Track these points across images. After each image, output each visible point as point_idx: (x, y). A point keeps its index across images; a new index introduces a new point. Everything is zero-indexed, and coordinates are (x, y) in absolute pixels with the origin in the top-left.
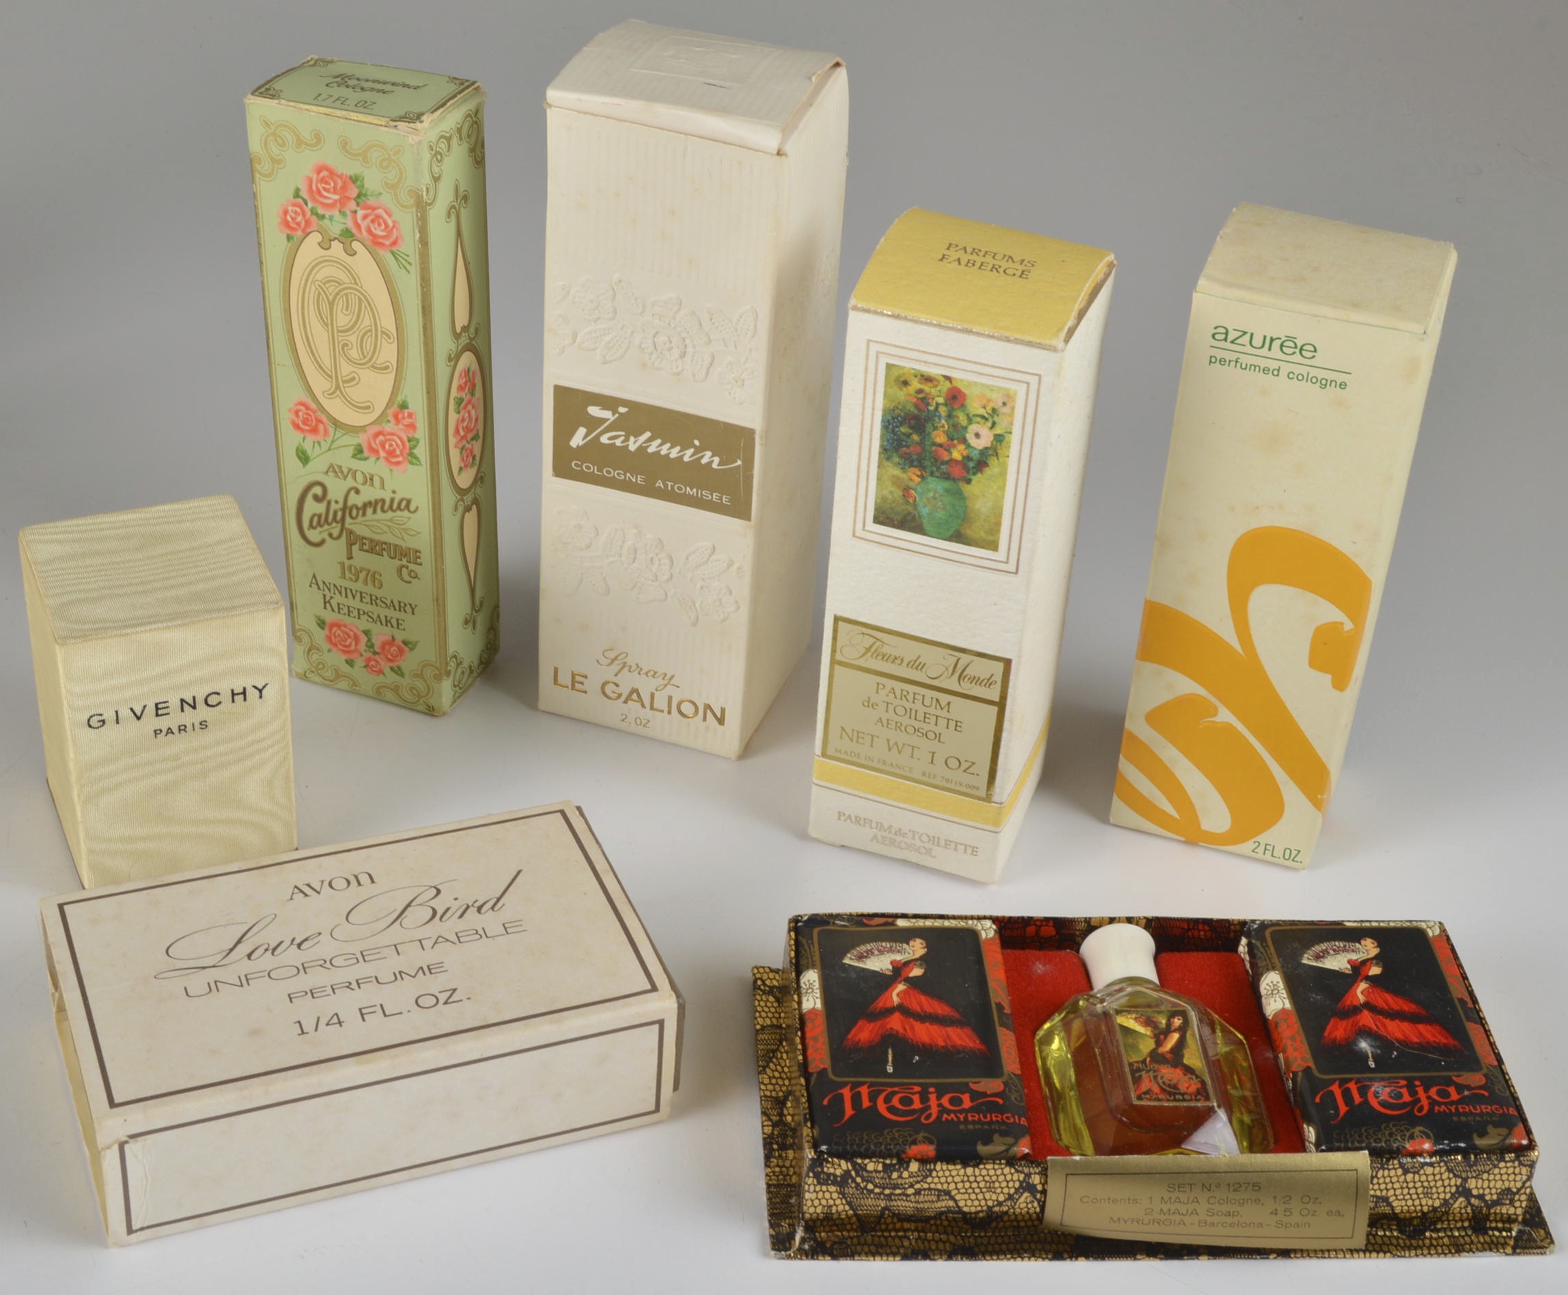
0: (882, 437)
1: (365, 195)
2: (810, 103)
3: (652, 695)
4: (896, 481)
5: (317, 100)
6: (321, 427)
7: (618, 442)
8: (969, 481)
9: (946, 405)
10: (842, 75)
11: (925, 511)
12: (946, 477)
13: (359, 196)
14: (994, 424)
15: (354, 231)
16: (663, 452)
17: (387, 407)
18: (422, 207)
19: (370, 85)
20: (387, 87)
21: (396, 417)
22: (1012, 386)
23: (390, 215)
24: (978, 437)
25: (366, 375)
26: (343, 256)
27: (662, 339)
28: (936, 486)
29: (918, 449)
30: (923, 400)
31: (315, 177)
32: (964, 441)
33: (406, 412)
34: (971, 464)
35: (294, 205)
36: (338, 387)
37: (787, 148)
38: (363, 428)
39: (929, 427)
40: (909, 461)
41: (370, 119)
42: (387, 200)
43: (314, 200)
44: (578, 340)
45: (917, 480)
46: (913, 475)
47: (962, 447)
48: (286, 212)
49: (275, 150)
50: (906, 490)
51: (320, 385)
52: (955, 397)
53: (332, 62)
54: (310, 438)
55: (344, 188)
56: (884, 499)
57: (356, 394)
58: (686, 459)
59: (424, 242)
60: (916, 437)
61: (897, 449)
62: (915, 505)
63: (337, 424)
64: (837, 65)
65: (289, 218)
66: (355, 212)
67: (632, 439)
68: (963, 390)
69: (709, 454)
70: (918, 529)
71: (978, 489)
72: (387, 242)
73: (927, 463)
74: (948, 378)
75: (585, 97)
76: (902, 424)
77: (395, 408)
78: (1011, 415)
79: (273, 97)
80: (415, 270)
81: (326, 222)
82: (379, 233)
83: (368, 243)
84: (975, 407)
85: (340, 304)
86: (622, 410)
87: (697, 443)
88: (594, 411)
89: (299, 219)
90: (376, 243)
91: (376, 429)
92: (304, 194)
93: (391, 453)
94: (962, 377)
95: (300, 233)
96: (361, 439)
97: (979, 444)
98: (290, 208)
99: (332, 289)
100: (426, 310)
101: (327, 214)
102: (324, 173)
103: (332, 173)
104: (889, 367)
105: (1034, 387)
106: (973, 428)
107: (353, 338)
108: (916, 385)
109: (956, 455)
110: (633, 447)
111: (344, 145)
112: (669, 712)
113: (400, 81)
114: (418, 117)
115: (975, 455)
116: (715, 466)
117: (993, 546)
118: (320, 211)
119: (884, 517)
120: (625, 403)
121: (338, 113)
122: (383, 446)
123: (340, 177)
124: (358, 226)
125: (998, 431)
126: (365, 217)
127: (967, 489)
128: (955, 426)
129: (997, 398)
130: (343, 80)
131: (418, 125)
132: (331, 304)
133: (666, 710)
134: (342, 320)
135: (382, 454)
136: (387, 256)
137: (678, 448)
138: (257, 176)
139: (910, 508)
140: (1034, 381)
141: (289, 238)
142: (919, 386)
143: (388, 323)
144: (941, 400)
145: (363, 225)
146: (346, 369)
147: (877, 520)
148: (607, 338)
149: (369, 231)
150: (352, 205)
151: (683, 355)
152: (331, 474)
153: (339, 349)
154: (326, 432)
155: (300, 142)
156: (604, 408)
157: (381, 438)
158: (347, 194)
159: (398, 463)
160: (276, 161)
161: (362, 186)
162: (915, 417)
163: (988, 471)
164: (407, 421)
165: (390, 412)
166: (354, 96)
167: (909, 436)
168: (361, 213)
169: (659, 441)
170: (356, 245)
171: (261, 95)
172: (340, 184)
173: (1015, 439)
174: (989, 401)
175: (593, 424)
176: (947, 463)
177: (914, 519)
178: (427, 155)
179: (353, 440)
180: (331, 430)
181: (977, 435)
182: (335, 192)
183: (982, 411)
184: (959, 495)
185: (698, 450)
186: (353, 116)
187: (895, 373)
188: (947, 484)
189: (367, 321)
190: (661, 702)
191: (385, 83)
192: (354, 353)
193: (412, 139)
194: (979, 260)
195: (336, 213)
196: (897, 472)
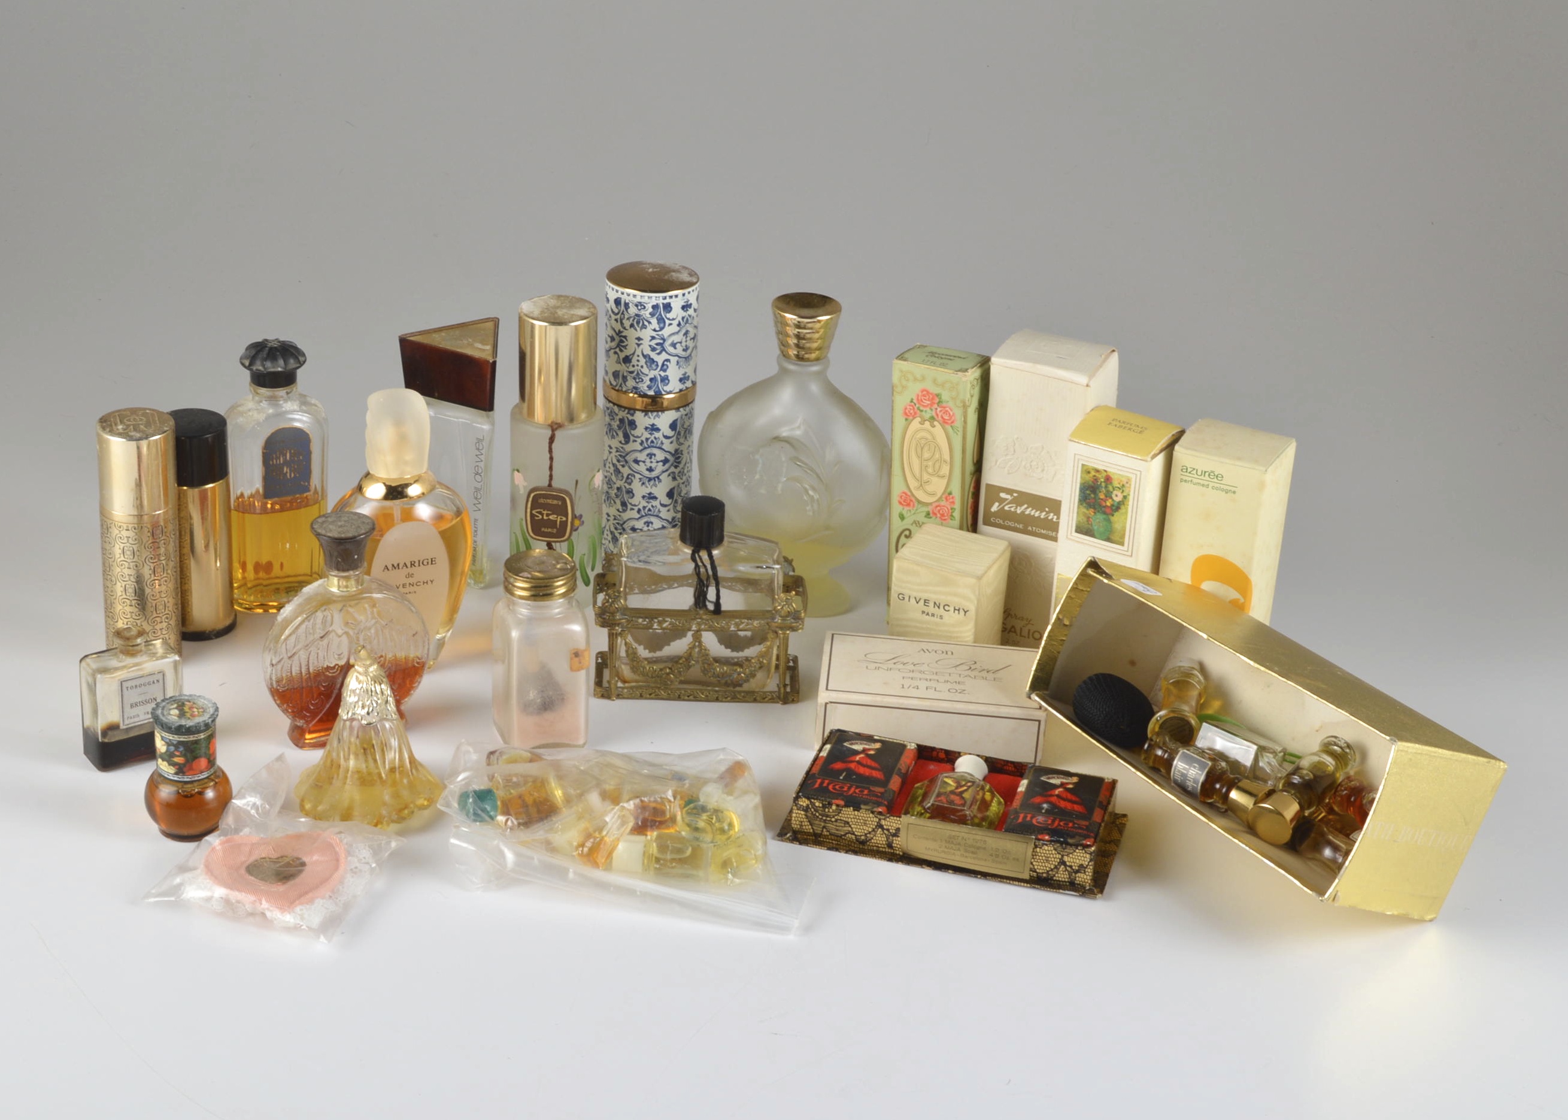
0: (1080, 495)
1: (942, 402)
2: (1101, 366)
3: (1021, 629)
4: (1085, 514)
5: (923, 362)
6: (912, 504)
7: (1012, 509)
8: (1113, 515)
9: (1104, 482)
10: (1116, 355)
11: (1095, 528)
12: (1105, 513)
13: (939, 402)
14: (1123, 491)
15: (936, 417)
16: (1032, 514)
17: (943, 494)
18: (965, 407)
19: (943, 356)
20: (952, 358)
21: (946, 498)
22: (1130, 475)
23: (951, 410)
24: (1117, 497)
25: (935, 479)
26: (929, 427)
27: (1034, 463)
28: (1100, 517)
29: (1093, 501)
30: (1096, 480)
31: (920, 394)
32: (1111, 498)
33: (951, 496)
34: (1114, 508)
35: (910, 406)
36: (921, 485)
37: (1091, 384)
38: (931, 504)
39: (1098, 491)
40: (1090, 506)
41: (946, 370)
42: (951, 404)
43: (919, 403)
44: (998, 463)
45: (1093, 514)
46: (1091, 512)
47: (1110, 500)
48: (906, 409)
49: (904, 383)
50: (1088, 518)
51: (913, 484)
52: (1108, 479)
53: (926, 346)
54: (906, 508)
55: (933, 399)
56: (1079, 522)
57: (929, 488)
58: (1042, 517)
59: (965, 422)
60: (1092, 496)
61: (1085, 500)
62: (1091, 525)
63: (919, 502)
64: (1114, 351)
65: (907, 411)
66: (936, 409)
67: (1019, 508)
68: (1112, 476)
69: (1052, 514)
70: (1093, 536)
71: (1116, 518)
72: (950, 422)
73: (1097, 507)
74: (1106, 471)
75: (1007, 361)
76: (1087, 489)
77: (947, 494)
78: (1130, 487)
79: (905, 360)
80: (960, 434)
81: (923, 413)
82: (946, 418)
83: (941, 422)
84: (1116, 484)
85: (926, 449)
86: (1015, 495)
87: (1047, 509)
88: (1003, 495)
89: (912, 411)
90: (944, 422)
91: (937, 504)
92: (915, 401)
93: (943, 515)
94: (1111, 470)
95: (911, 418)
96: (930, 509)
97: (1117, 499)
98: (908, 407)
99: (923, 442)
100: (964, 451)
101: (924, 409)
102: (925, 393)
103: (928, 392)
104: (1083, 465)
105: (1138, 476)
106: (1115, 492)
107: (930, 463)
108: (1093, 473)
109: (1108, 504)
110: (1019, 511)
111: (935, 381)
112: (1028, 637)
113: (957, 355)
114: (966, 370)
115: (1116, 504)
116: (1054, 520)
117: (1122, 544)
118: (921, 408)
119: (1080, 530)
120: (1016, 491)
121: (933, 368)
122: (939, 511)
123: (932, 394)
124: (937, 415)
125: (1125, 494)
126: (941, 411)
127: (1112, 519)
128: (1108, 491)
129: (1124, 480)
130: (933, 354)
131: (967, 373)
132: (922, 449)
133: (1027, 636)
134: (926, 455)
135: (939, 515)
136: (949, 428)
137: (1038, 512)
138: (895, 393)
139: (1090, 526)
140: (1138, 473)
141: (906, 419)
142: (1094, 474)
143: (947, 457)
144: (1102, 480)
145: (940, 414)
146: (926, 477)
147: (1077, 531)
148: (1010, 463)
149: (942, 417)
150: (936, 406)
151: (1043, 470)
152: (914, 525)
153: (923, 468)
154: (914, 506)
155: (915, 379)
156: (1007, 494)
157: (939, 508)
158: (934, 401)
159: (945, 520)
160: (904, 387)
161: (941, 398)
162: (1092, 487)
163: (1121, 511)
164: (951, 500)
165: (944, 496)
166: (939, 361)
167: (1089, 495)
168: (939, 409)
169: (1030, 509)
170: (936, 423)
171: (900, 359)
172: (931, 396)
173: (1131, 498)
174: (1121, 481)
175: (1002, 501)
176: (1104, 507)
177: (1091, 531)
178: (969, 385)
179: (925, 509)
180: (916, 504)
181: (1117, 496)
182: (929, 400)
183: (1118, 486)
184: (1109, 521)
185: (1048, 513)
186: (939, 369)
187: (1085, 468)
188: (1104, 516)
189: (937, 456)
190: (1025, 632)
191: (951, 356)
192: (930, 470)
193: (964, 379)
194: (1124, 425)
195: (928, 410)
196: (1085, 510)
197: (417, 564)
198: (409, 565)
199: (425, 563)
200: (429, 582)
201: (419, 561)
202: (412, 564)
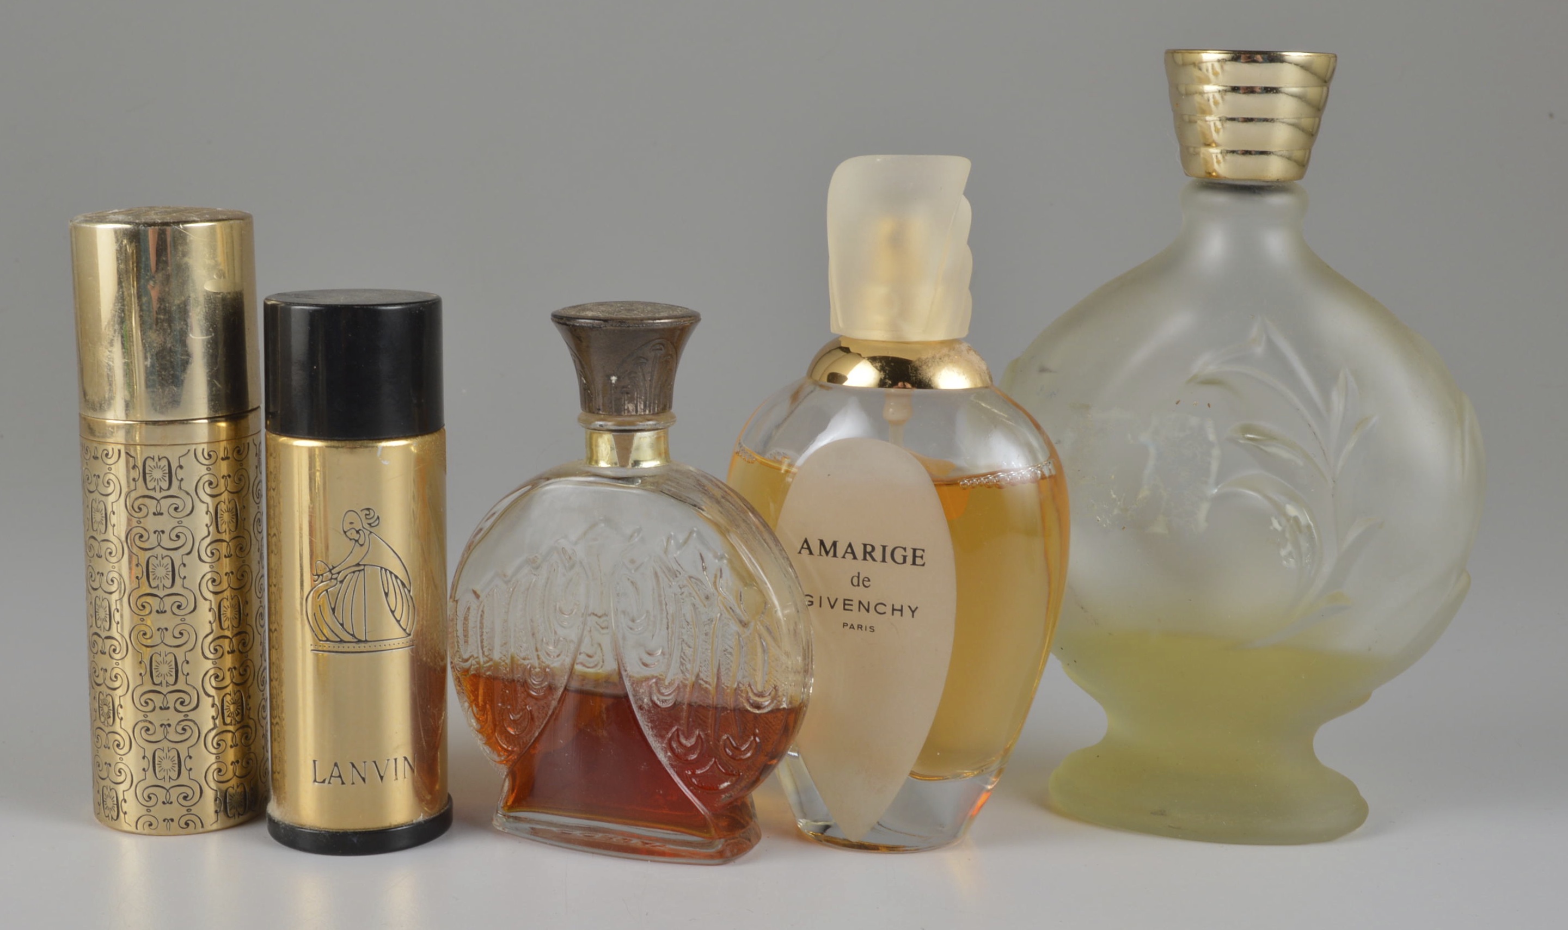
197: (878, 554)
198: (859, 552)
199: (898, 556)
200: (906, 610)
201: (884, 547)
202: (868, 553)
